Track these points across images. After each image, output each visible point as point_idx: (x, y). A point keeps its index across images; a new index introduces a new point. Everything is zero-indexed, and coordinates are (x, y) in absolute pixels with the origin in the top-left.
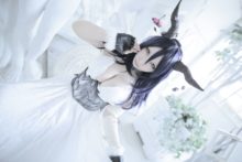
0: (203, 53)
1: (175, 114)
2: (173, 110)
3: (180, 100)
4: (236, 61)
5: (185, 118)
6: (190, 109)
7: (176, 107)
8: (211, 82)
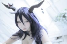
1: (63, 20)
5: (64, 17)
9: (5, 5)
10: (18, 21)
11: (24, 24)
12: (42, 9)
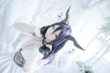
0: (93, 40)
1: (81, 70)
2: (80, 68)
3: (83, 63)
4: (107, 41)
6: (89, 68)
7: (81, 67)
8: (97, 53)
9: (69, 9)
10: (55, 26)
11: (52, 33)
12: (73, 50)
